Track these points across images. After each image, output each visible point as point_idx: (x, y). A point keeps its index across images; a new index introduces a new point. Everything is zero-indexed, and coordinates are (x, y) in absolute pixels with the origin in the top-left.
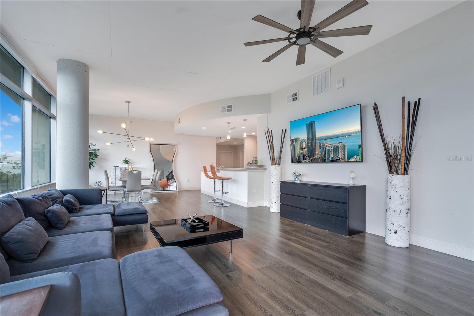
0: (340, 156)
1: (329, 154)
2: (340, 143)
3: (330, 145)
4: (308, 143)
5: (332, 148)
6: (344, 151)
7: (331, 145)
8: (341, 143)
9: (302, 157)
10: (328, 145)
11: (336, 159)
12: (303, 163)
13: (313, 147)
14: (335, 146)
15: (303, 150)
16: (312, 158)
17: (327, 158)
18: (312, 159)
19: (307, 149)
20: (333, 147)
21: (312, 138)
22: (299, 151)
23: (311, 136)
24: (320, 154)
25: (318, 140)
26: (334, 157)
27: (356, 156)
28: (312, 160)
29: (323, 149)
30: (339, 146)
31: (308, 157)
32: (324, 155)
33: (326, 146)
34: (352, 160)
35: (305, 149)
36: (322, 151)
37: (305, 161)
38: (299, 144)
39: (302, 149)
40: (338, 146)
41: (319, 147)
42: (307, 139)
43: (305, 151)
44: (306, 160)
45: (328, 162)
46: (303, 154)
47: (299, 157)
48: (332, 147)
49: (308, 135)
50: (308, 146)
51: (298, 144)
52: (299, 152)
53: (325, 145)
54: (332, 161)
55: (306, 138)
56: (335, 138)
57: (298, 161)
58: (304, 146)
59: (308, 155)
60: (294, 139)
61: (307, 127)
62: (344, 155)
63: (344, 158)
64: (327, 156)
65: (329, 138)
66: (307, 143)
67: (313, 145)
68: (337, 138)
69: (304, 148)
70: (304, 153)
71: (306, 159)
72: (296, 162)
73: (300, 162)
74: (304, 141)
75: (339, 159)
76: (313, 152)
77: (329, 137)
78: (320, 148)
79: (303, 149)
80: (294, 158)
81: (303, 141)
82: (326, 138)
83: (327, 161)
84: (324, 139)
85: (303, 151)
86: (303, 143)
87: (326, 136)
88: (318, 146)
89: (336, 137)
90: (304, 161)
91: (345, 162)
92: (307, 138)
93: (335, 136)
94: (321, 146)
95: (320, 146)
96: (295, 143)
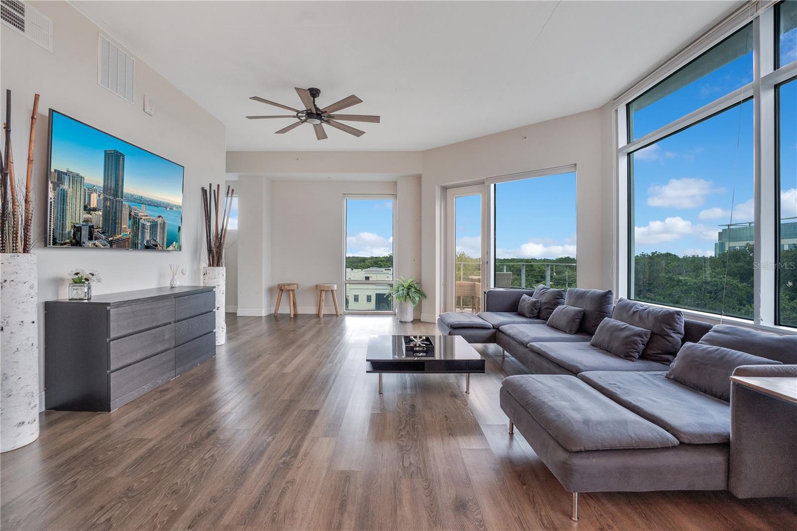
0: (158, 240)
1: (143, 233)
2: (159, 217)
3: (147, 216)
4: (105, 199)
5: (149, 224)
6: (164, 232)
7: (148, 217)
8: (161, 218)
9: (85, 232)
10: (143, 216)
11: (153, 245)
12: (88, 248)
13: (116, 212)
14: (153, 221)
15: (91, 212)
16: (111, 239)
17: (139, 242)
18: (112, 241)
19: (100, 213)
20: (151, 222)
21: (113, 189)
22: (78, 212)
23: (113, 185)
24: (129, 231)
25: (128, 200)
26: (150, 241)
27: (175, 243)
28: (111, 243)
29: (135, 220)
30: (159, 223)
31: (103, 233)
32: (136, 235)
33: (140, 217)
34: (171, 248)
35: (96, 213)
36: (133, 225)
37: (94, 244)
38: (80, 194)
39: (87, 209)
40: (157, 222)
41: (128, 217)
42: (104, 187)
43: (97, 218)
44: (96, 242)
45: (141, 249)
46: (90, 224)
47: (77, 229)
48: (148, 222)
49: (108, 176)
50: (105, 207)
51: (78, 193)
52: (77, 217)
53: (140, 214)
54: (147, 248)
55: (102, 185)
56: (155, 206)
57: (74, 241)
58: (94, 204)
59: (102, 228)
60: (66, 174)
61: (105, 156)
62: (163, 238)
63: (163, 244)
64: (140, 238)
65: (146, 203)
66: (102, 197)
67: (116, 207)
68: (157, 206)
69: (95, 210)
70: (94, 223)
71: (96, 239)
72: (65, 244)
73: (81, 246)
74: (96, 191)
75: (156, 246)
76: (115, 224)
77: (146, 201)
78: (130, 219)
79: (90, 210)
80: (59, 232)
81: (92, 189)
82: (140, 201)
83: (139, 247)
84: (139, 201)
85: (89, 216)
86: (92, 195)
87: (142, 197)
88: (125, 213)
89: (155, 204)
90: (90, 244)
91: (163, 250)
92: (104, 185)
93: (149, 200)
94: (132, 214)
95: (130, 215)
96: (65, 187)
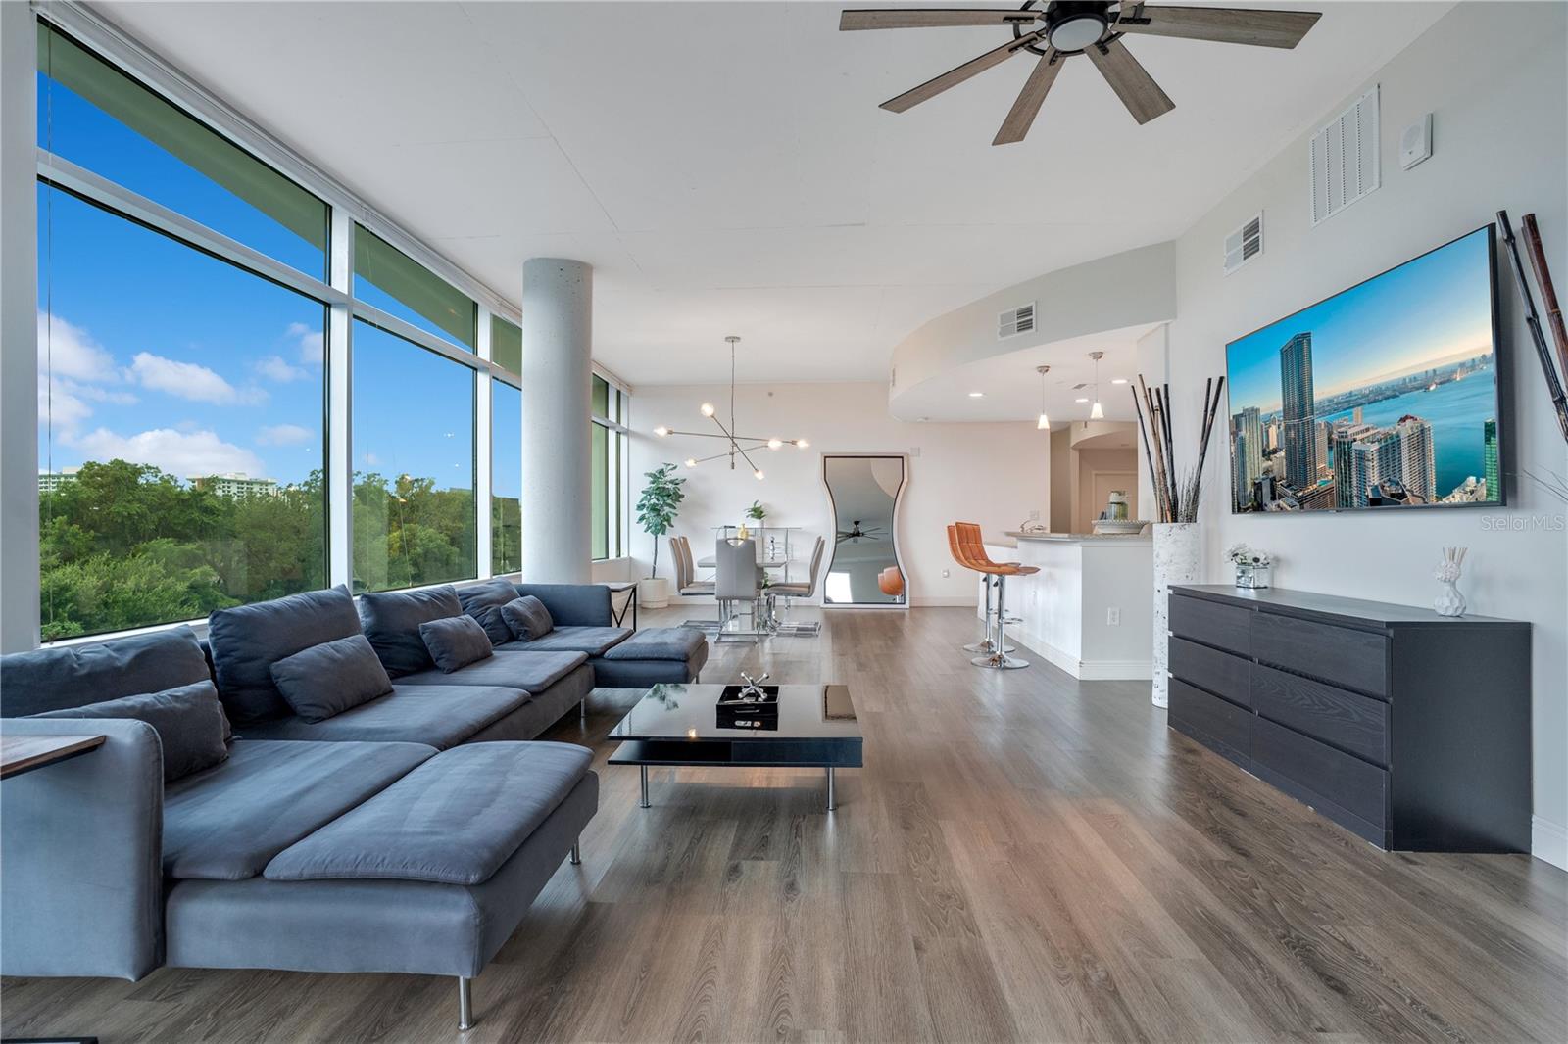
0: (1406, 480)
1: (1362, 472)
2: (1403, 420)
3: (1367, 430)
4: (1288, 428)
5: (1375, 446)
6: (1423, 457)
7: (1372, 432)
8: (1409, 422)
9: (1266, 490)
10: (1358, 433)
11: (1392, 495)
12: (1272, 512)
13: (1304, 444)
14: (1387, 436)
15: (1272, 456)
16: (1301, 493)
17: (1355, 492)
18: (1302, 497)
19: (1282, 454)
20: (1379, 441)
21: (1299, 406)
22: (1257, 462)
23: (1296, 399)
24: (1330, 472)
25: (1324, 413)
26: (1383, 487)
27: (1472, 479)
28: (1301, 501)
29: (1342, 448)
30: (1403, 435)
31: (1289, 486)
32: (1345, 478)
33: (1350, 438)
34: (1457, 497)
35: (1277, 455)
36: (1338, 461)
37: (1279, 506)
38: (1257, 434)
39: (1267, 454)
40: (1398, 436)
41: (1326, 443)
42: (1284, 410)
43: (1279, 463)
44: (1281, 502)
45: (1359, 510)
46: (1271, 476)
47: (1258, 486)
48: (1373, 442)
49: (1288, 388)
50: (1288, 440)
51: (1256, 435)
52: (1257, 469)
53: (1350, 432)
54: (1376, 503)
55: (1281, 409)
56: (1387, 398)
57: (1255, 504)
58: (1273, 444)
59: (1287, 477)
60: (1241, 415)
61: (1282, 357)
62: (1423, 472)
63: (1424, 488)
64: (1355, 483)
65: (1363, 401)
66: (1282, 428)
67: (1304, 435)
68: (1394, 396)
69: (1275, 451)
70: (1275, 473)
71: (1281, 497)
72: (1248, 509)
73: (1263, 510)
74: (1274, 422)
75: (1403, 496)
76: (1306, 466)
77: (1364, 396)
78: (1330, 448)
79: (1270, 454)
80: (1241, 494)
81: (1270, 421)
82: (1349, 403)
83: (1356, 505)
84: (1346, 405)
85: (1270, 463)
86: (1270, 430)
87: (1351, 393)
88: (1321, 439)
89: (1388, 393)
90: (1272, 506)
91: (1426, 508)
92: (1284, 406)
93: (1387, 388)
94: (1335, 436)
95: (1330, 440)
96: (1243, 433)
